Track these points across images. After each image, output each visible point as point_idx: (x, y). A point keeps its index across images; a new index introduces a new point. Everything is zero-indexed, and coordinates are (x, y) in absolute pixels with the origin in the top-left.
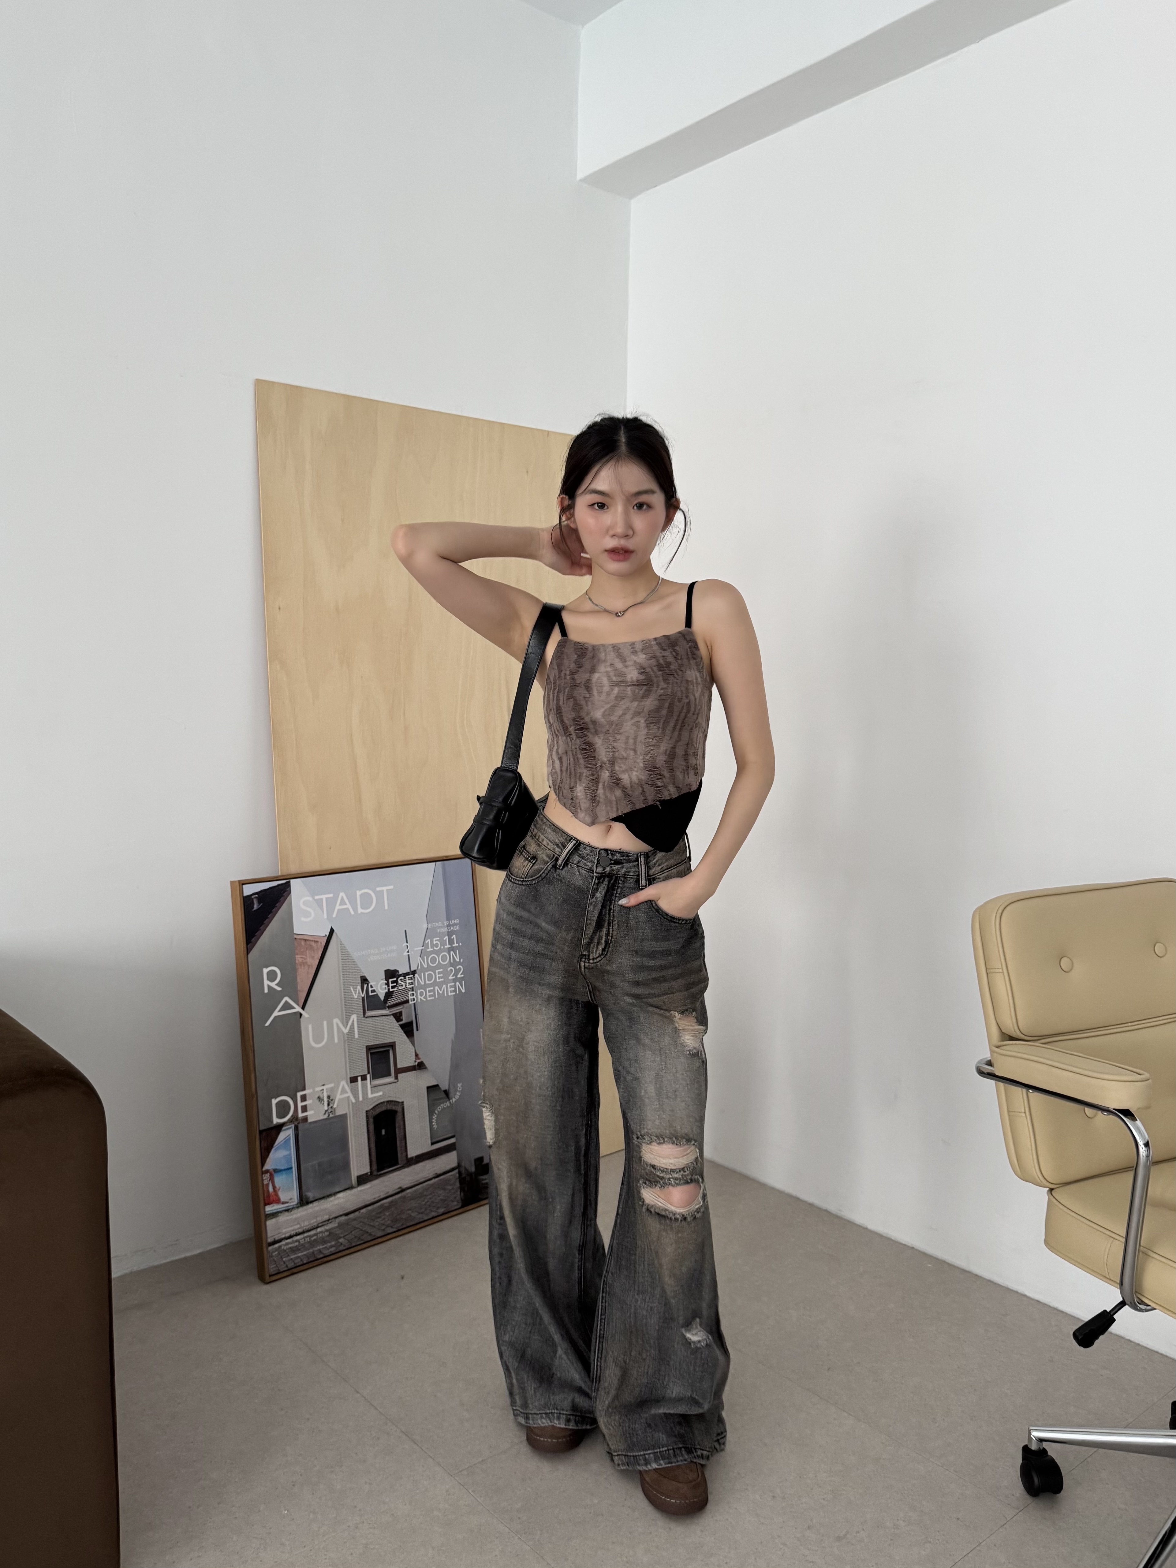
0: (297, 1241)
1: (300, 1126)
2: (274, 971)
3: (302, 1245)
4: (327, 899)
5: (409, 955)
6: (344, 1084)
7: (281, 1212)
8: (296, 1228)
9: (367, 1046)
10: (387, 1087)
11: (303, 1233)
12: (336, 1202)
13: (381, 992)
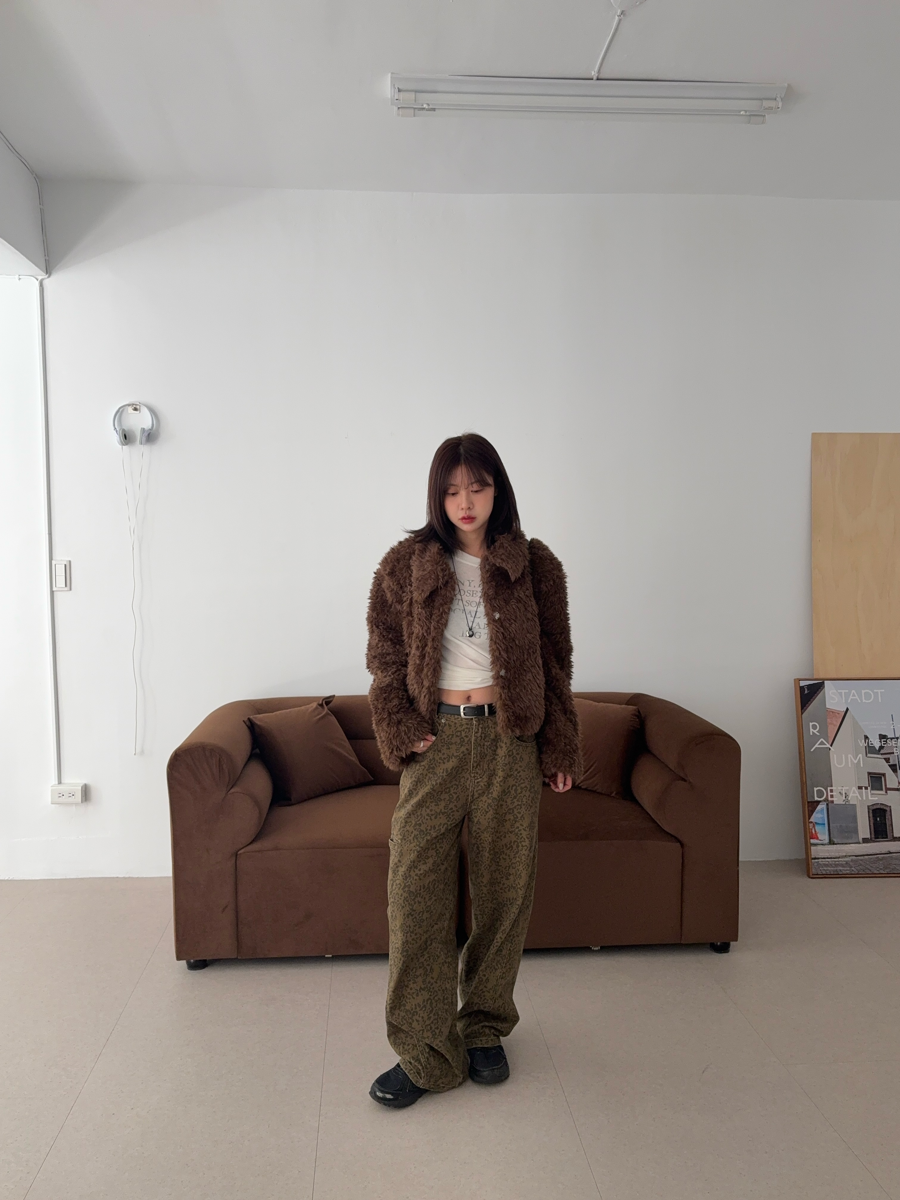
0: (827, 861)
1: (830, 804)
2: (816, 725)
3: (830, 864)
4: (845, 693)
5: (894, 729)
6: (855, 789)
7: (819, 844)
8: (827, 855)
9: (868, 772)
10: (881, 796)
11: (831, 858)
12: (850, 848)
13: (877, 745)
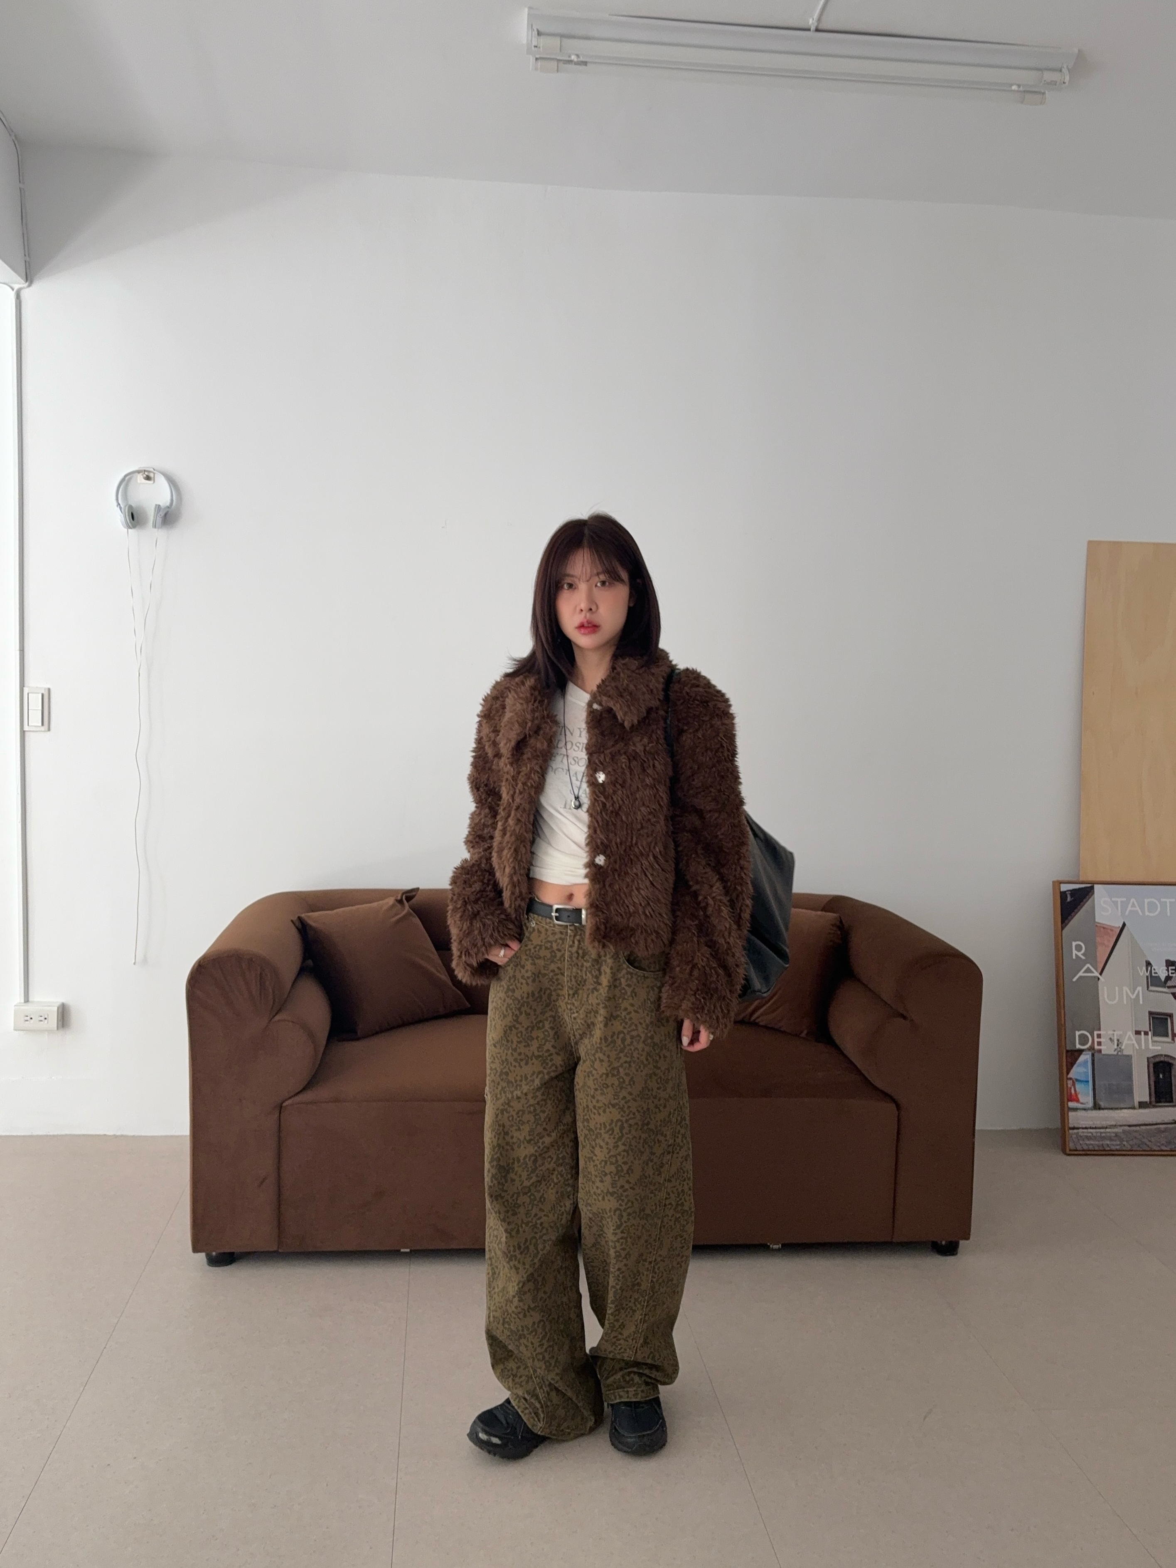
0: (1090, 1133)
1: (1096, 1054)
2: (1080, 945)
3: (1094, 1136)
4: (1122, 902)
6: (1131, 1034)
7: (1080, 1109)
8: (1091, 1124)
9: (1149, 1011)
10: (1165, 1045)
11: (1095, 1128)
12: (1122, 1115)
13: (1163, 974)
